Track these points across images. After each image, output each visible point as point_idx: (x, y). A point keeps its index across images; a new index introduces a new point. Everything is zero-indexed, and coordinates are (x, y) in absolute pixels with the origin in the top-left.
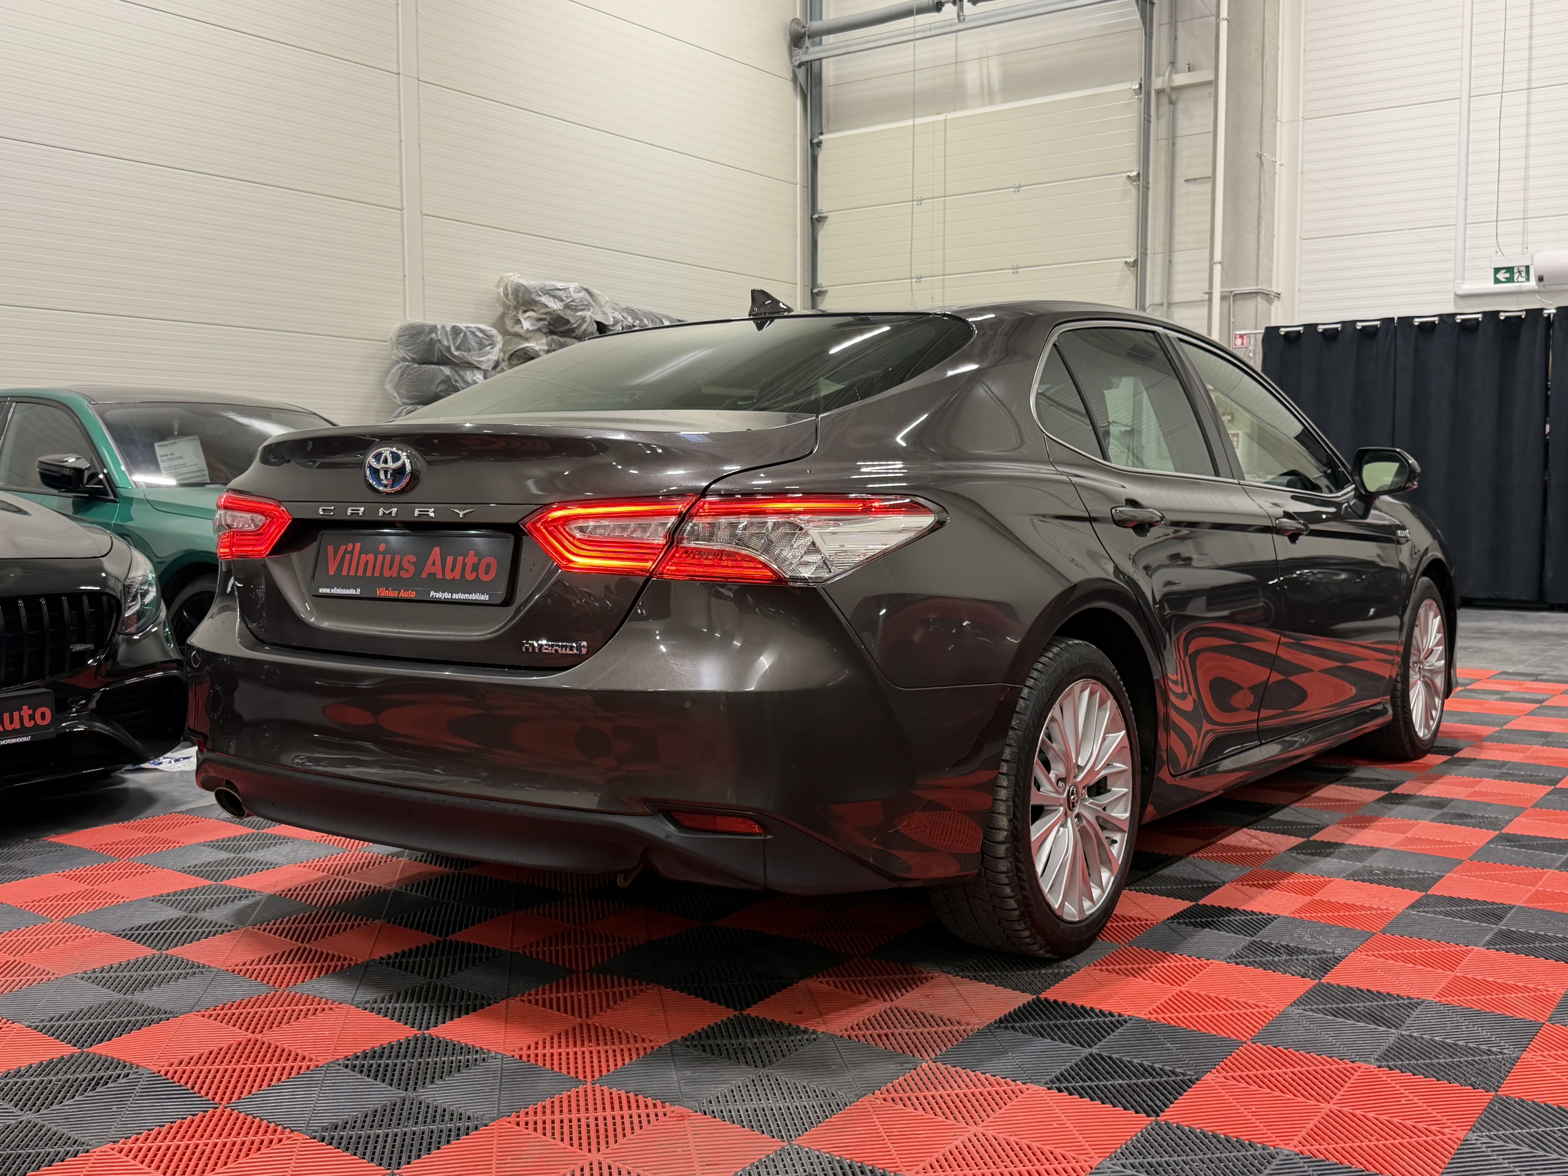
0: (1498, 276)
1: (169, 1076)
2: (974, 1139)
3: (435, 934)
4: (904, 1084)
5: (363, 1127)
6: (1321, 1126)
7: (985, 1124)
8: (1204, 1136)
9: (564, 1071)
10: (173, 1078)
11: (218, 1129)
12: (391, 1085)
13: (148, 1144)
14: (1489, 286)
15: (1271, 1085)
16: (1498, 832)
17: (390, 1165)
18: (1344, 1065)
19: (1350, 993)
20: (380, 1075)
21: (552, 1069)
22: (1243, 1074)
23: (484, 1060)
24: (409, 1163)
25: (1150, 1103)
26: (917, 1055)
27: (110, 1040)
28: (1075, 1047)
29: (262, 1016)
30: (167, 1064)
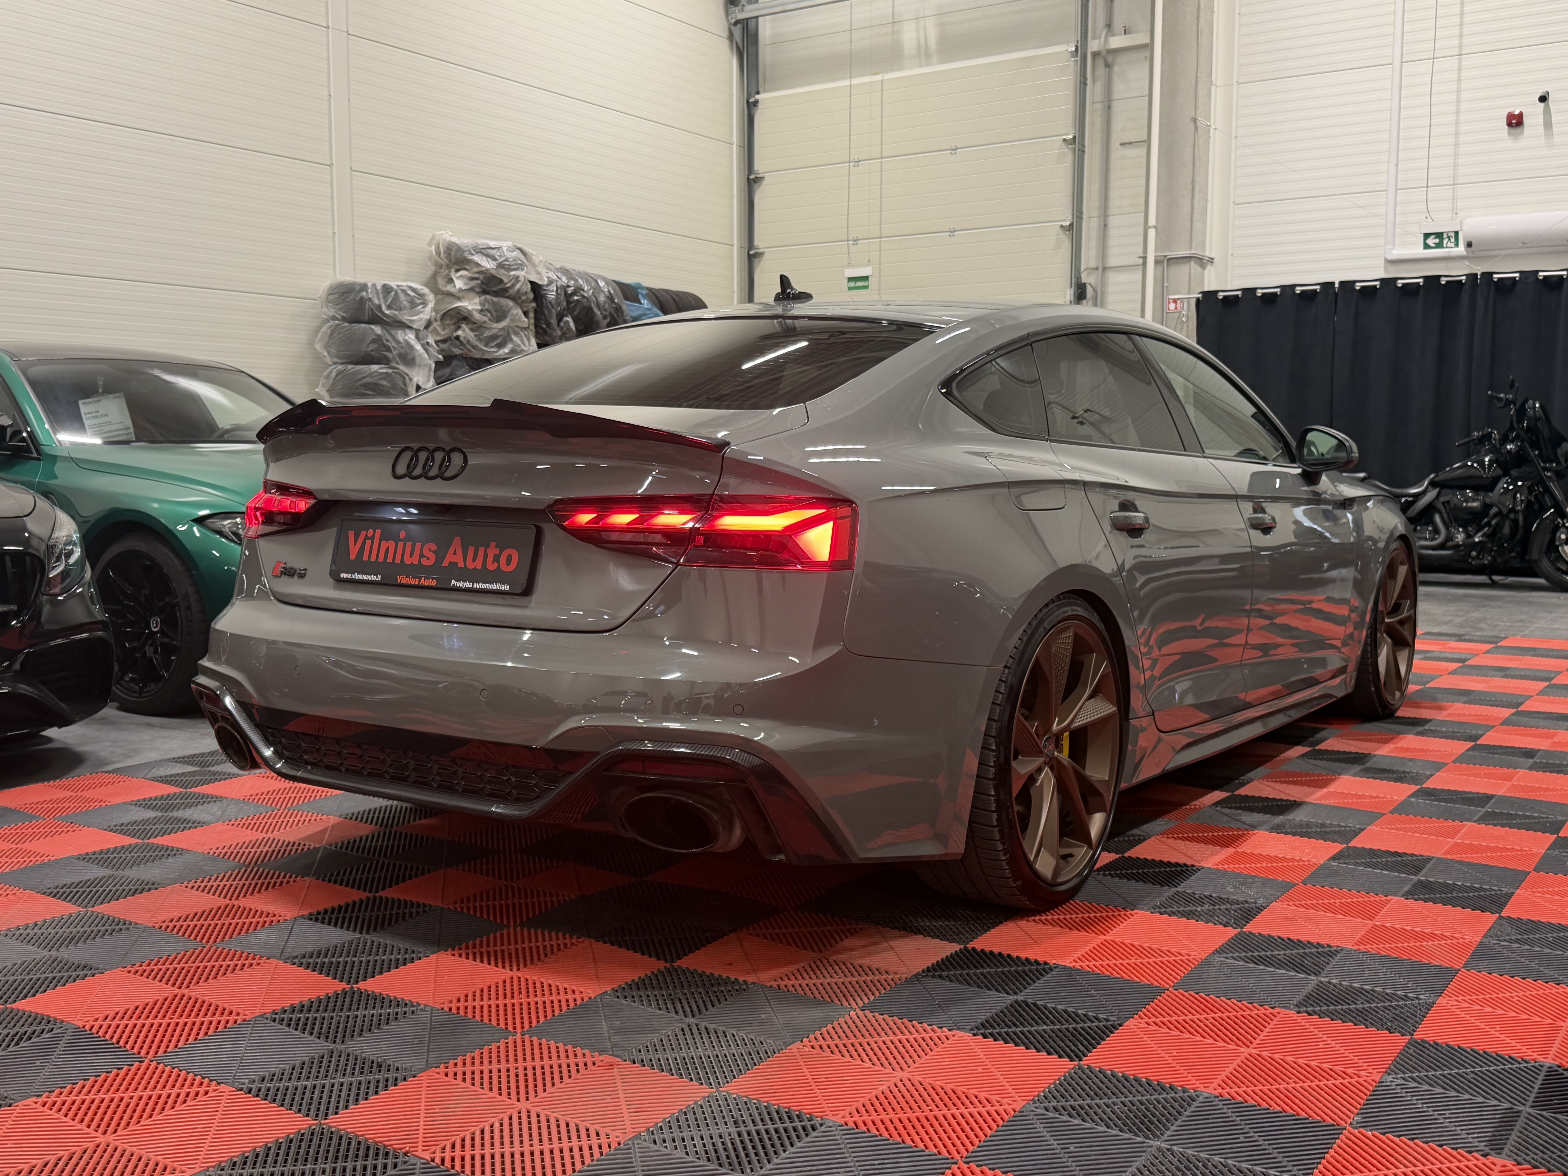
0: (1427, 241)
1: (94, 1030)
2: (900, 1084)
3: (365, 890)
4: (832, 1032)
5: (290, 1079)
6: (1241, 1070)
7: (910, 1069)
8: (1126, 1079)
9: (494, 1023)
10: (98, 1033)
11: (144, 1082)
12: (319, 1038)
13: (72, 1097)
14: (1419, 251)
15: (1193, 1031)
16: (1419, 787)
17: (317, 1115)
18: (1264, 1011)
19: (1270, 941)
20: (308, 1028)
21: (482, 1021)
22: (1165, 1020)
23: (413, 1012)
24: (336, 1113)
25: (1073, 1047)
26: (845, 1004)
27: (34, 996)
28: (1001, 995)
29: (189, 972)
30: (92, 1019)
